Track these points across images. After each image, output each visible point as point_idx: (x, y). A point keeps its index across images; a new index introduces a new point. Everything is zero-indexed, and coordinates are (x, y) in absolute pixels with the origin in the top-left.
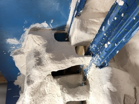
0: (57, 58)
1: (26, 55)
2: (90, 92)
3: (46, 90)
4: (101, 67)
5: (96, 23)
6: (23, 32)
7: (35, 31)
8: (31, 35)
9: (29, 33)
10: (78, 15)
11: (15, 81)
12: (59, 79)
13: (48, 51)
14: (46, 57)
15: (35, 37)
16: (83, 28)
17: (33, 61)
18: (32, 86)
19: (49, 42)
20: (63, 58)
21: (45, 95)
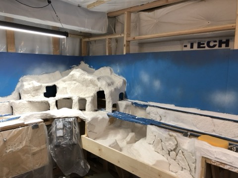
0: (111, 94)
1: (110, 76)
2: (92, 112)
4: (108, 115)
5: (129, 112)
6: (123, 76)
7: (124, 82)
8: (122, 80)
9: (124, 80)
10: (133, 103)
11: (83, 61)
12: (96, 95)
13: (115, 89)
14: (112, 88)
15: (122, 83)
16: (127, 106)
17: (109, 81)
18: (97, 80)
19: (119, 90)
20: (111, 97)
21: (87, 86)
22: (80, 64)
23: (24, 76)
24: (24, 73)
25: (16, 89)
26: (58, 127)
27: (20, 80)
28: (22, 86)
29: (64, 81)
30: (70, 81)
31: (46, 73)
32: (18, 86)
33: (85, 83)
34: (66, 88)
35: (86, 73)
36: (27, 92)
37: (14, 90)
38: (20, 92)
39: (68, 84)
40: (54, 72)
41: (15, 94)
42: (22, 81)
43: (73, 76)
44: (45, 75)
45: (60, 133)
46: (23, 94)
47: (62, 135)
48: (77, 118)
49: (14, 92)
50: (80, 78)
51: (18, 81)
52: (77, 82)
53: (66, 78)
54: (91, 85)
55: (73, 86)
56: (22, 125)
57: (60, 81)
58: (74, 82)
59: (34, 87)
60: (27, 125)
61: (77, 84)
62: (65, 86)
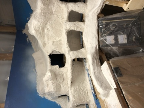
3: (53, 10)
11: (23, 31)
21: (52, 13)
22: (25, 34)
23: (38, 91)
24: (34, 93)
25: (53, 101)
26: (113, 42)
27: (42, 97)
28: (50, 94)
29: (45, 44)
30: (44, 37)
31: (35, 67)
32: (49, 98)
33: (47, 15)
34: (53, 42)
35: (34, 13)
36: (58, 87)
37: (55, 103)
38: (58, 96)
39: (48, 39)
40: (34, 60)
41: (60, 102)
42: (44, 94)
43: (37, 31)
44: (37, 68)
45: (123, 39)
46: (61, 93)
47: (125, 36)
48: (98, 17)
49: (57, 102)
50: (40, 20)
51: (44, 98)
52: (45, 26)
53: (40, 42)
54: (50, 7)
55: (51, 33)
56: (119, 91)
57: (44, 50)
58: (46, 30)
59: (52, 79)
60: (117, 84)
61: (48, 26)
62: (51, 43)
